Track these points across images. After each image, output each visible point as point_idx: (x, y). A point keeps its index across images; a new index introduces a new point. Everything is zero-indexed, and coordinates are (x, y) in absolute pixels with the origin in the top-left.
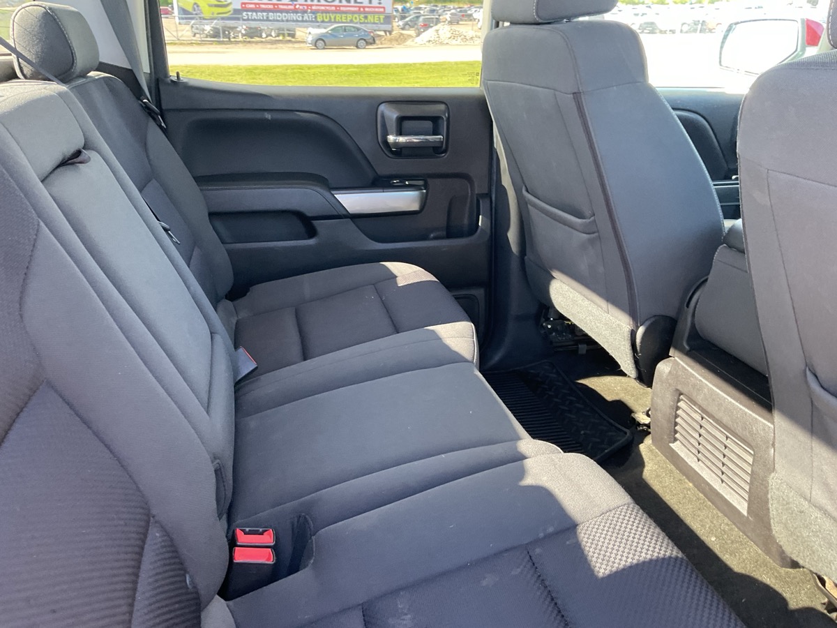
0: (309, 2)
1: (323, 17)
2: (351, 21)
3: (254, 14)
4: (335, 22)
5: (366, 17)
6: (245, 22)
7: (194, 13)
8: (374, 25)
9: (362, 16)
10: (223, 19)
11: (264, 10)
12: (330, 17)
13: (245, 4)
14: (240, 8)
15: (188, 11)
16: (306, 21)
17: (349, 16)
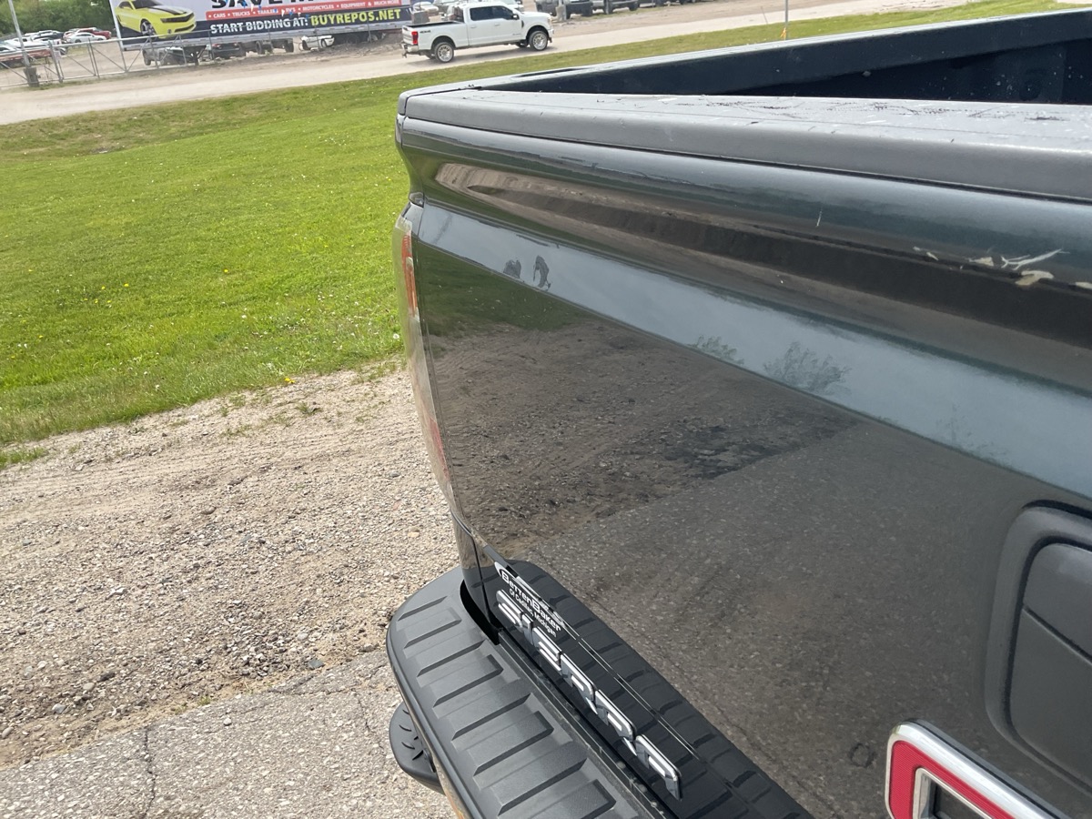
0: (298, 2)
1: (319, 19)
2: (358, 22)
3: (226, 25)
4: (336, 24)
5: (376, 14)
6: (215, 38)
7: (144, 33)
8: (389, 24)
9: (371, 13)
10: (184, 37)
11: (236, 20)
12: (328, 18)
13: (212, 13)
14: (206, 20)
15: (137, 32)
16: (297, 28)
17: (354, 16)
